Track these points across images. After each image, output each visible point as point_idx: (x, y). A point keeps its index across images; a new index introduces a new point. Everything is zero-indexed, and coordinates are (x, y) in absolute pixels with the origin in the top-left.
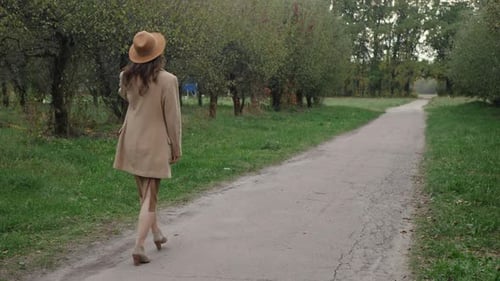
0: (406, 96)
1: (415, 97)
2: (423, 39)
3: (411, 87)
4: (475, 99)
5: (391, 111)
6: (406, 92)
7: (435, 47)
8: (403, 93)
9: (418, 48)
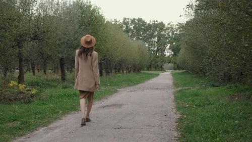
0: (161, 70)
1: (165, 71)
2: (168, 47)
3: (163, 67)
4: (184, 71)
5: (161, 74)
6: (162, 69)
7: (173, 51)
8: (160, 69)
9: (166, 51)
